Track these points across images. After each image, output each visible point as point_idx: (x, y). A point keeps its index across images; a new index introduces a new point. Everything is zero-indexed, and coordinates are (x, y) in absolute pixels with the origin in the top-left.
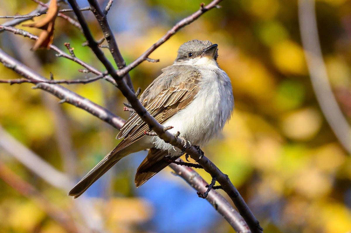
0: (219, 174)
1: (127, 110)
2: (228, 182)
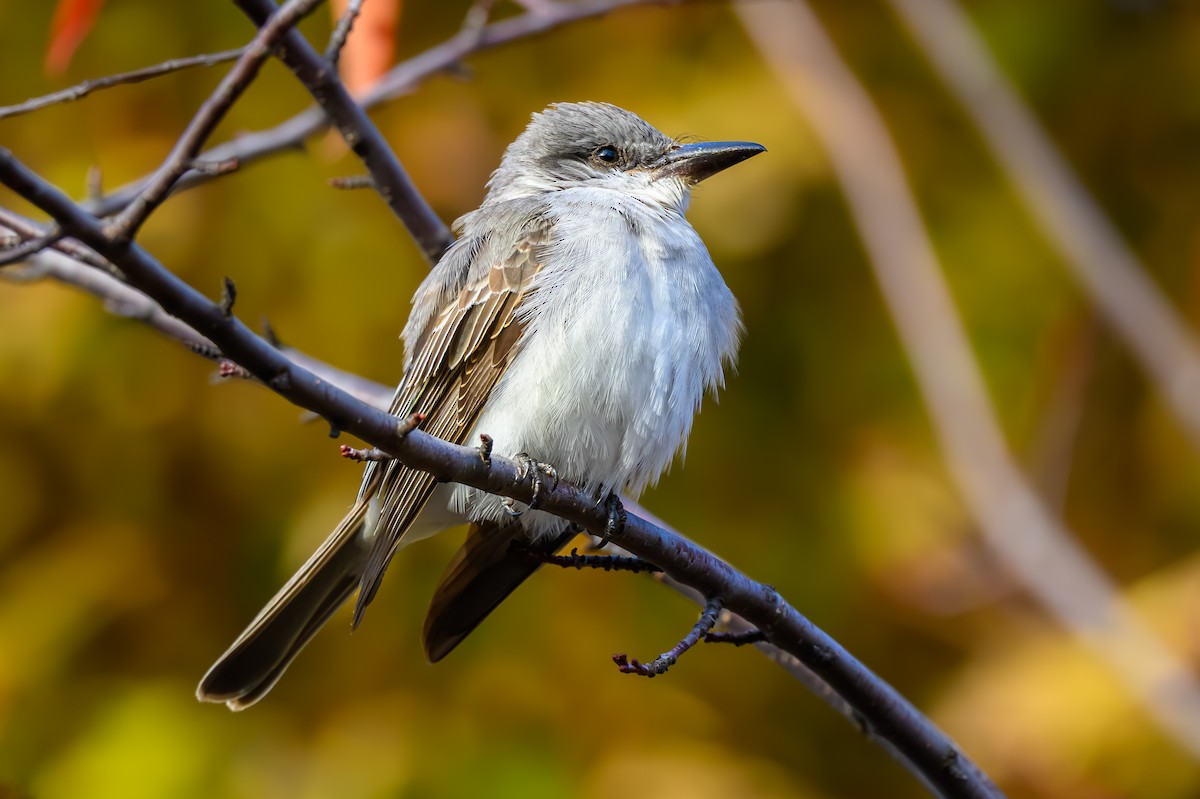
0: (727, 584)
1: (231, 371)
2: (778, 611)
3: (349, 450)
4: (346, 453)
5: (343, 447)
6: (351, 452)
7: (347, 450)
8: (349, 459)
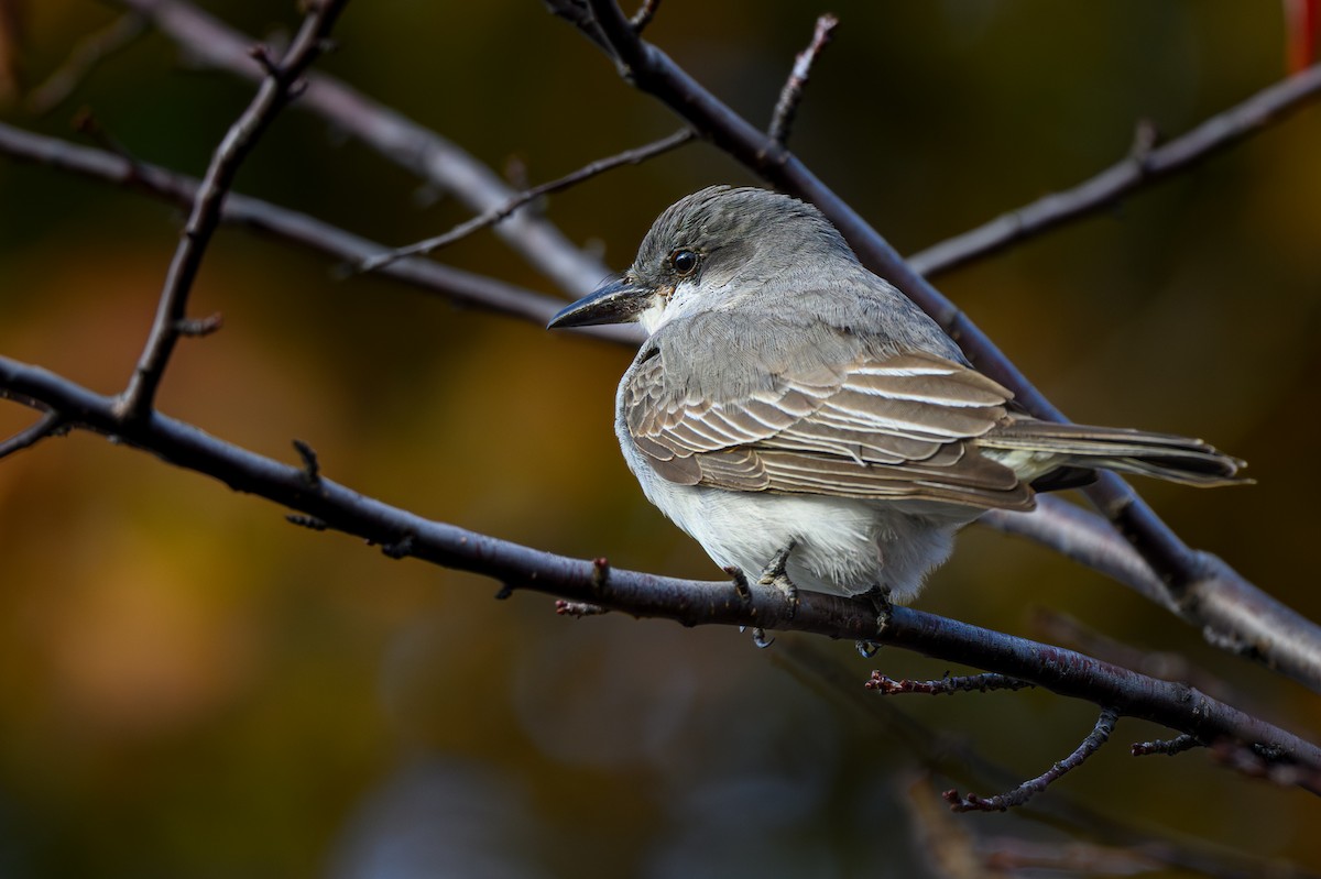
3: (566, 605)
4: (561, 609)
5: (558, 603)
6: (568, 607)
7: (563, 605)
8: (567, 615)
